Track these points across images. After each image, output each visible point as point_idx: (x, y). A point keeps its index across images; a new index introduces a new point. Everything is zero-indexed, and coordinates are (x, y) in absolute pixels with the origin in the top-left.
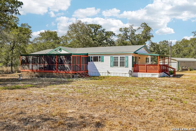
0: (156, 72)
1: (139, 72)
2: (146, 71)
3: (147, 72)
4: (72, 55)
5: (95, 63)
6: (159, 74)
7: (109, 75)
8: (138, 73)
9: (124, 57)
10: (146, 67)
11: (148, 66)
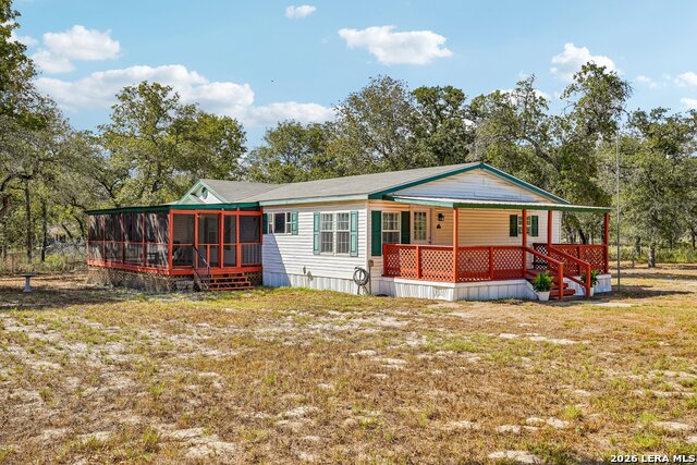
0: (447, 279)
1: (398, 276)
2: (420, 271)
3: (421, 276)
4: (172, 211)
5: (278, 237)
6: (453, 285)
7: (311, 286)
8: (396, 280)
9: (347, 215)
10: (420, 255)
11: (424, 252)
